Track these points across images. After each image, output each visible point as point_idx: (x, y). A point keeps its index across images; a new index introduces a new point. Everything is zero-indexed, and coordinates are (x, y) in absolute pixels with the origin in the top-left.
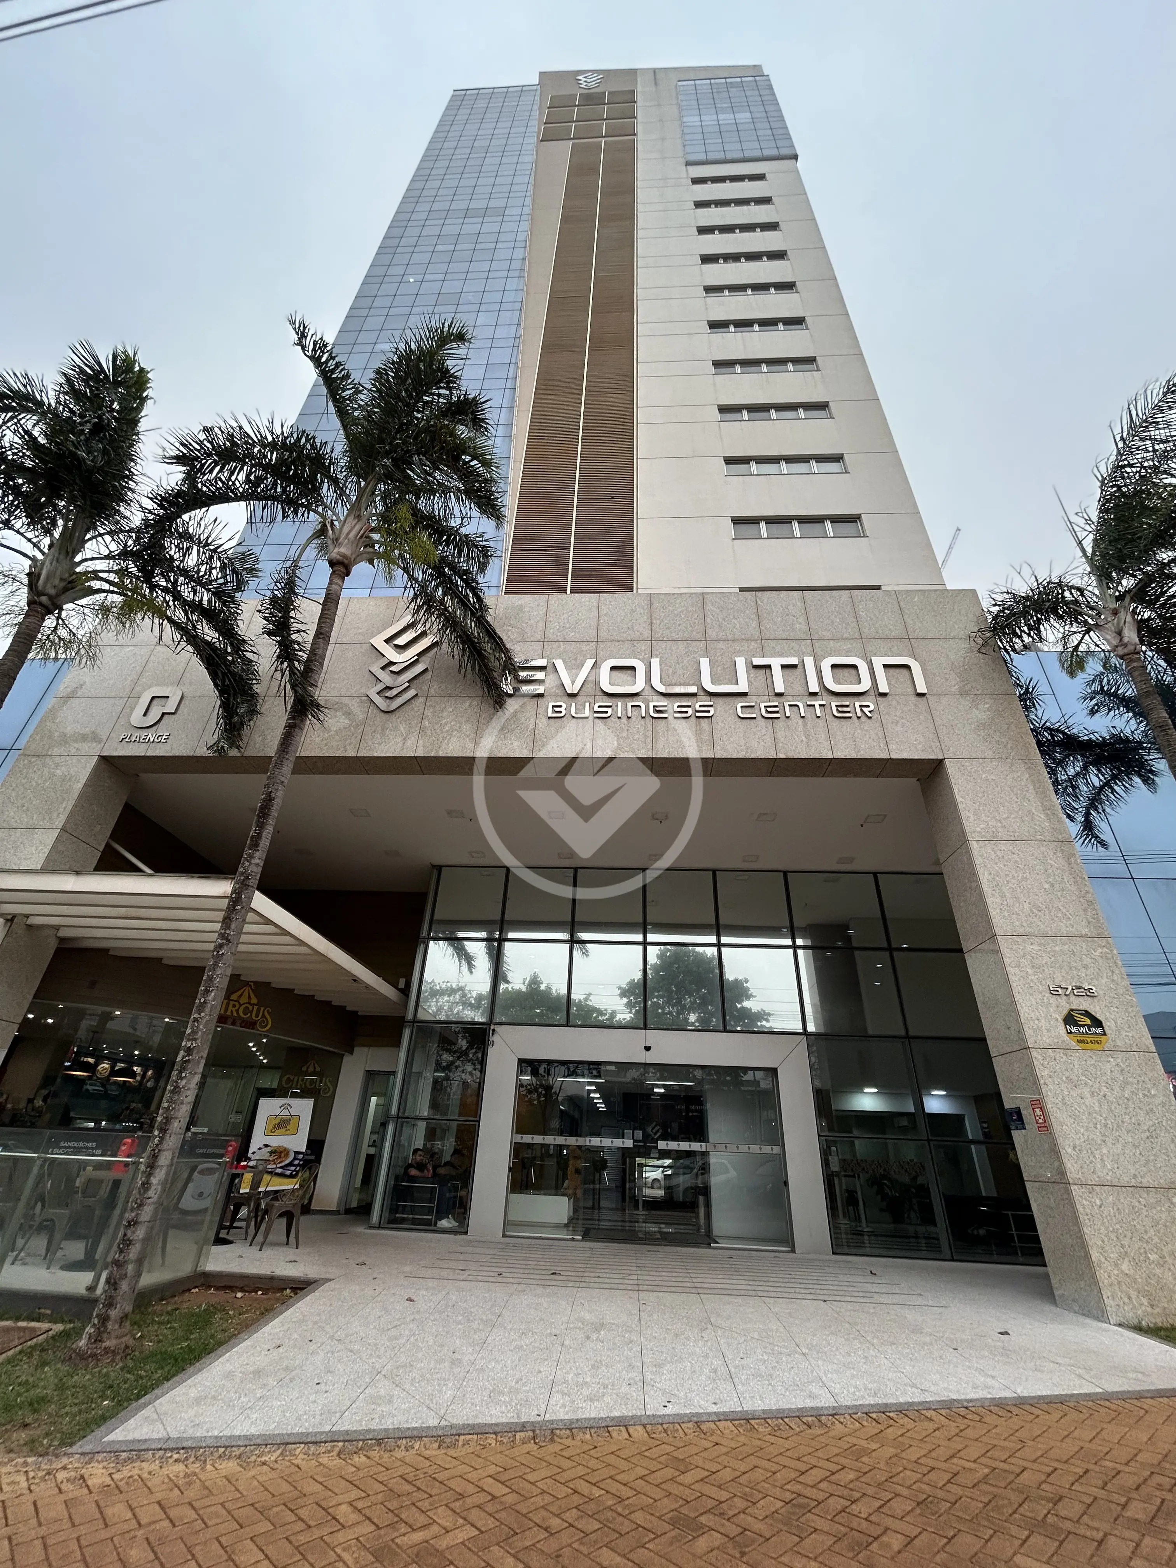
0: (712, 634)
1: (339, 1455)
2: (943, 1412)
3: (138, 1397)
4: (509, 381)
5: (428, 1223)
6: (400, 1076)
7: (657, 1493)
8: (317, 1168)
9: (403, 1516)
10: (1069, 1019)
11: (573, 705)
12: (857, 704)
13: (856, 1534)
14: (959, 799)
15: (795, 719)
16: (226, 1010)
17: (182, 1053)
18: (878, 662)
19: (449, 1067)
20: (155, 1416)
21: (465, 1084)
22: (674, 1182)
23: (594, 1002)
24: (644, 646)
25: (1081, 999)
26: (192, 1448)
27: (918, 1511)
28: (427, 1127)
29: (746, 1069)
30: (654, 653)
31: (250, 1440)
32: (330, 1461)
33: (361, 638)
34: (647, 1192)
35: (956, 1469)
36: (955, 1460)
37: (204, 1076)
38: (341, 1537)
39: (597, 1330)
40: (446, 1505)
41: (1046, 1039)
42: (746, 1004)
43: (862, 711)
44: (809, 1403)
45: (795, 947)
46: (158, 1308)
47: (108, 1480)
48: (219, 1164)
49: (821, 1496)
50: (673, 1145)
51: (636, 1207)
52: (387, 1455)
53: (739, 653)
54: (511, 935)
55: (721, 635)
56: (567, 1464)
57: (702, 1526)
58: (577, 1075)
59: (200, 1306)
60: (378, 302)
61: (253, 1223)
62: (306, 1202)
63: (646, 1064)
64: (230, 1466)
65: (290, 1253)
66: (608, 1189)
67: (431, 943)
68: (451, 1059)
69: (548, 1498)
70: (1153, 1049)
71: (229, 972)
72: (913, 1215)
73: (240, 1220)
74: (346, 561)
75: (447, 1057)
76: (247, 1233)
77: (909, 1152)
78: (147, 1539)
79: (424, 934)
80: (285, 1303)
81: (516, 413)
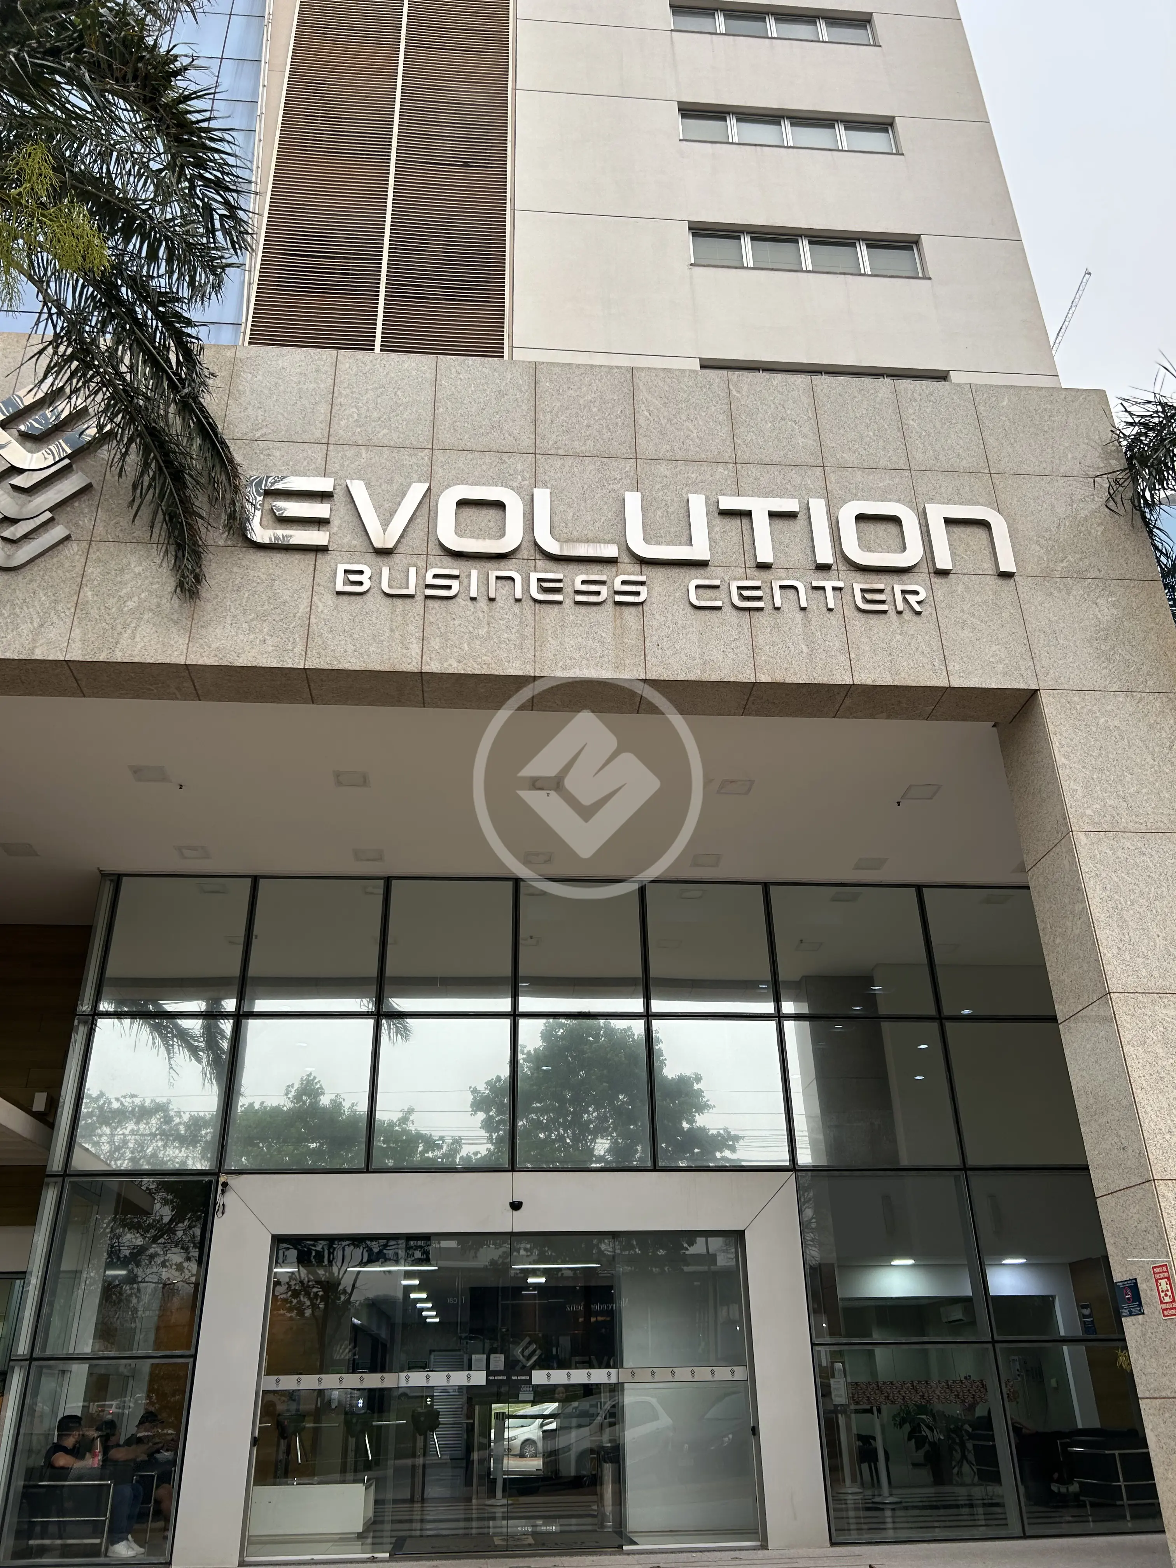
0: (646, 446)
5: (93, 1551)
6: (34, 1281)
11: (385, 571)
12: (898, 589)
14: (1060, 759)
15: (791, 612)
18: (937, 514)
19: (136, 1256)
21: (168, 1288)
22: (561, 1442)
23: (419, 1125)
24: (521, 464)
28: (90, 1374)
29: (692, 1236)
30: (541, 476)
34: (513, 1464)
42: (698, 1120)
43: (905, 600)
45: (779, 1017)
50: (559, 1377)
51: (492, 1493)
53: (696, 487)
54: (261, 1005)
55: (664, 450)
58: (386, 1261)
63: (512, 1234)
66: (441, 1465)
67: (103, 1023)
68: (139, 1242)
72: (966, 1468)
75: (131, 1239)
77: (963, 1363)
79: (85, 1006)
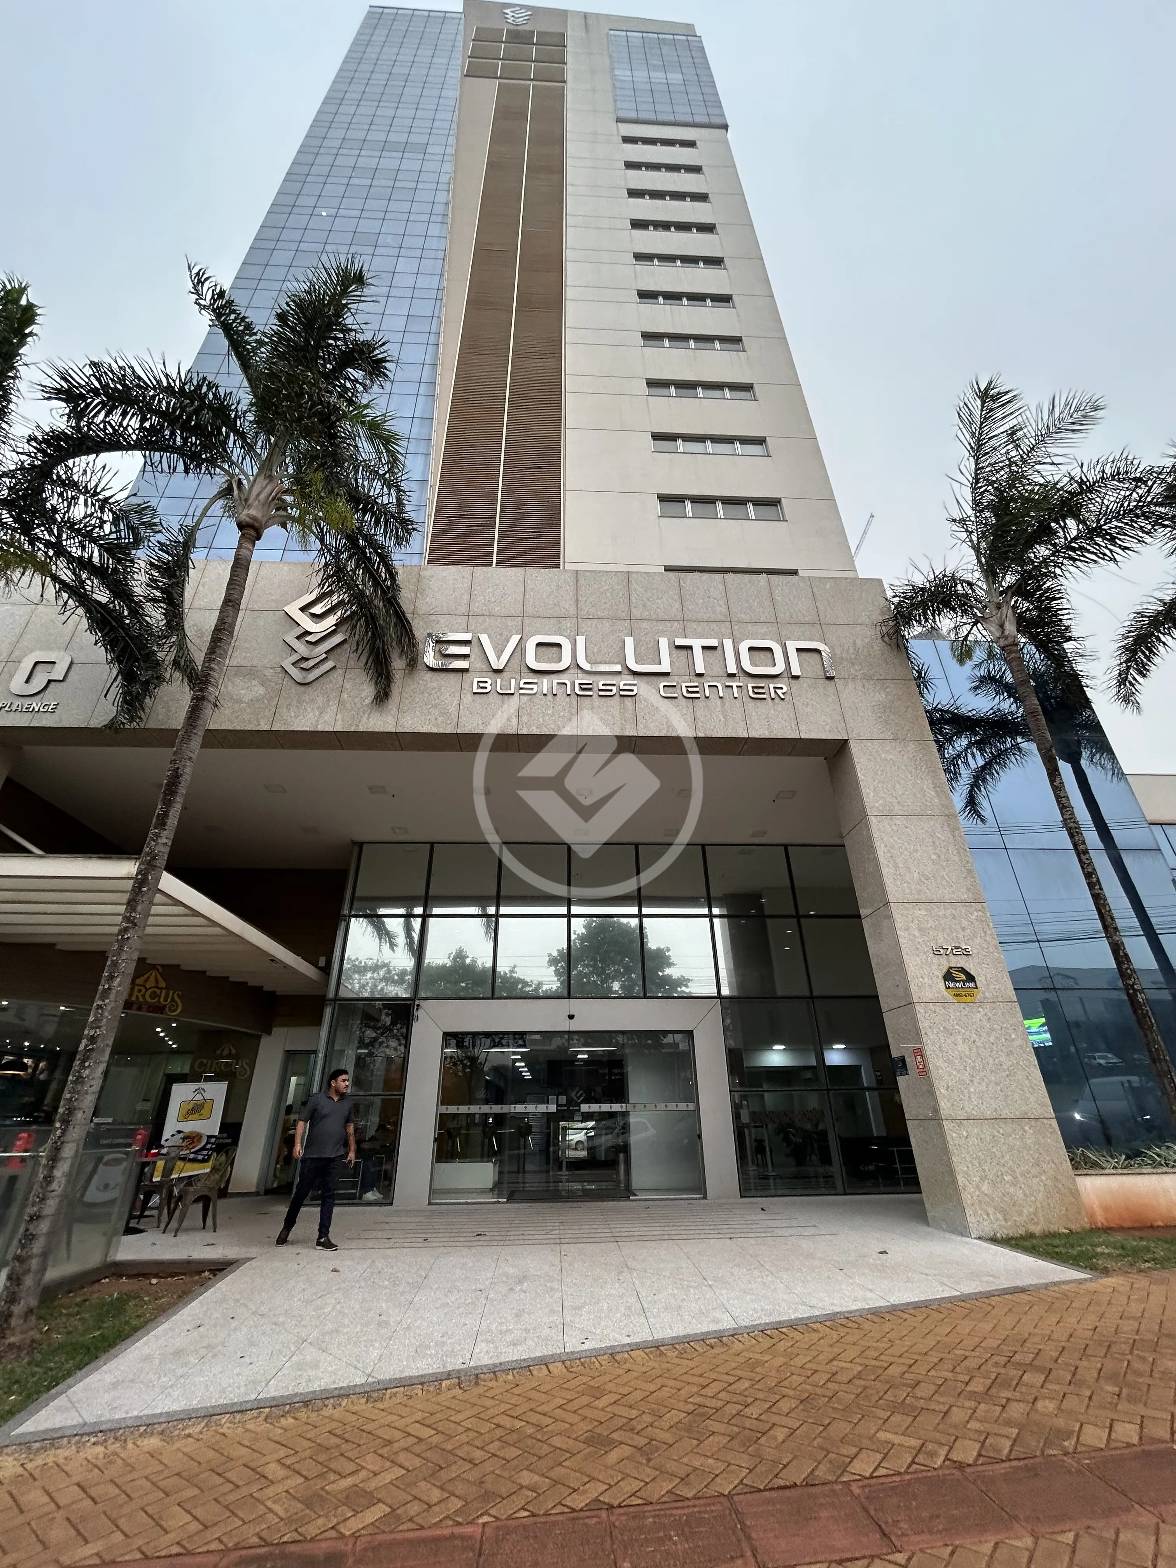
0: (636, 613)
1: (265, 1420)
2: (827, 1323)
3: (49, 1388)
4: (432, 336)
5: (352, 1197)
6: (321, 1055)
7: (575, 1419)
8: (235, 1150)
9: (332, 1466)
10: (948, 976)
11: (499, 681)
12: (772, 686)
13: (747, 1432)
14: (861, 777)
15: (715, 700)
16: (131, 995)
17: (84, 1042)
18: (792, 646)
19: (373, 1042)
20: (69, 1405)
21: (389, 1059)
22: (597, 1142)
23: (519, 974)
24: (568, 623)
25: (959, 958)
26: (110, 1430)
27: (801, 1407)
29: (665, 1033)
30: (580, 630)
31: (173, 1416)
32: (257, 1425)
33: (274, 606)
34: (571, 1153)
35: (834, 1369)
36: (835, 1363)
37: (109, 1065)
38: (270, 1492)
39: (520, 1282)
40: (375, 1452)
41: (928, 995)
42: (668, 971)
43: (776, 692)
44: (713, 1327)
45: (711, 916)
46: (65, 1301)
47: (20, 1470)
48: (127, 1153)
49: (719, 1404)
50: (595, 1108)
51: (560, 1169)
52: (315, 1414)
53: (663, 634)
54: (436, 911)
55: (645, 614)
56: (489, 1403)
57: (613, 1441)
58: (503, 1046)
59: (112, 1295)
60: (286, 235)
61: (165, 1211)
62: (223, 1185)
63: (569, 1032)
64: (153, 1442)
65: (209, 1236)
66: (533, 1154)
67: (353, 920)
68: (374, 1035)
69: (472, 1435)
70: (1015, 999)
71: (135, 956)
72: (814, 1158)
73: (151, 1208)
74: (257, 525)
75: (370, 1034)
76: (159, 1221)
77: (813, 1102)
78: (68, 1519)
79: (346, 912)
80: (204, 1285)
81: (439, 372)
